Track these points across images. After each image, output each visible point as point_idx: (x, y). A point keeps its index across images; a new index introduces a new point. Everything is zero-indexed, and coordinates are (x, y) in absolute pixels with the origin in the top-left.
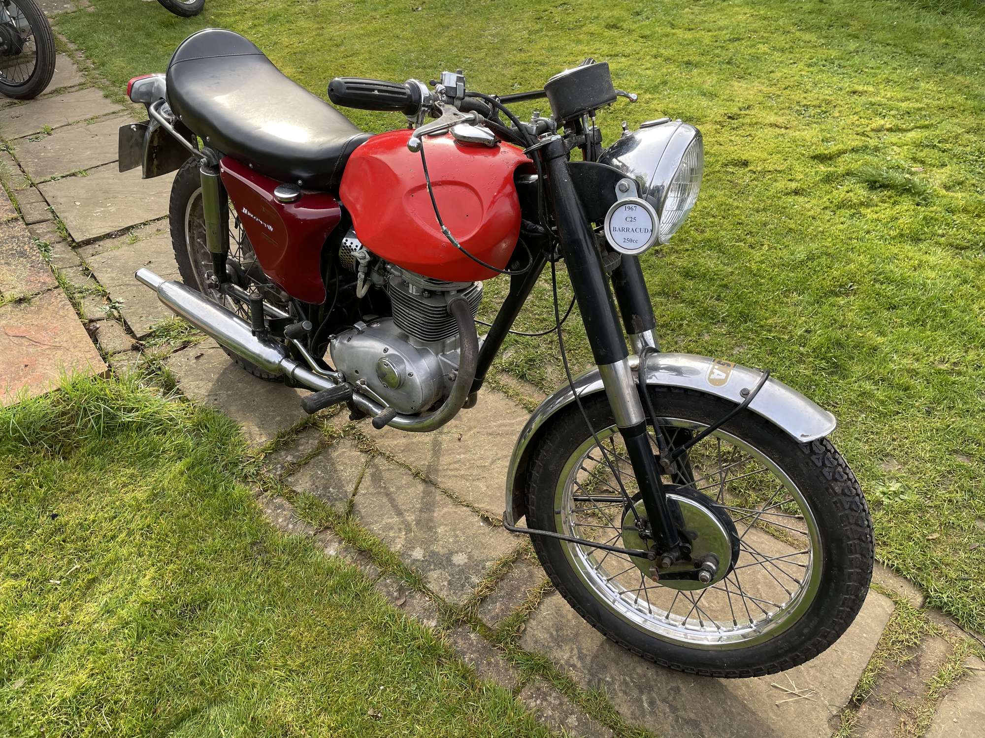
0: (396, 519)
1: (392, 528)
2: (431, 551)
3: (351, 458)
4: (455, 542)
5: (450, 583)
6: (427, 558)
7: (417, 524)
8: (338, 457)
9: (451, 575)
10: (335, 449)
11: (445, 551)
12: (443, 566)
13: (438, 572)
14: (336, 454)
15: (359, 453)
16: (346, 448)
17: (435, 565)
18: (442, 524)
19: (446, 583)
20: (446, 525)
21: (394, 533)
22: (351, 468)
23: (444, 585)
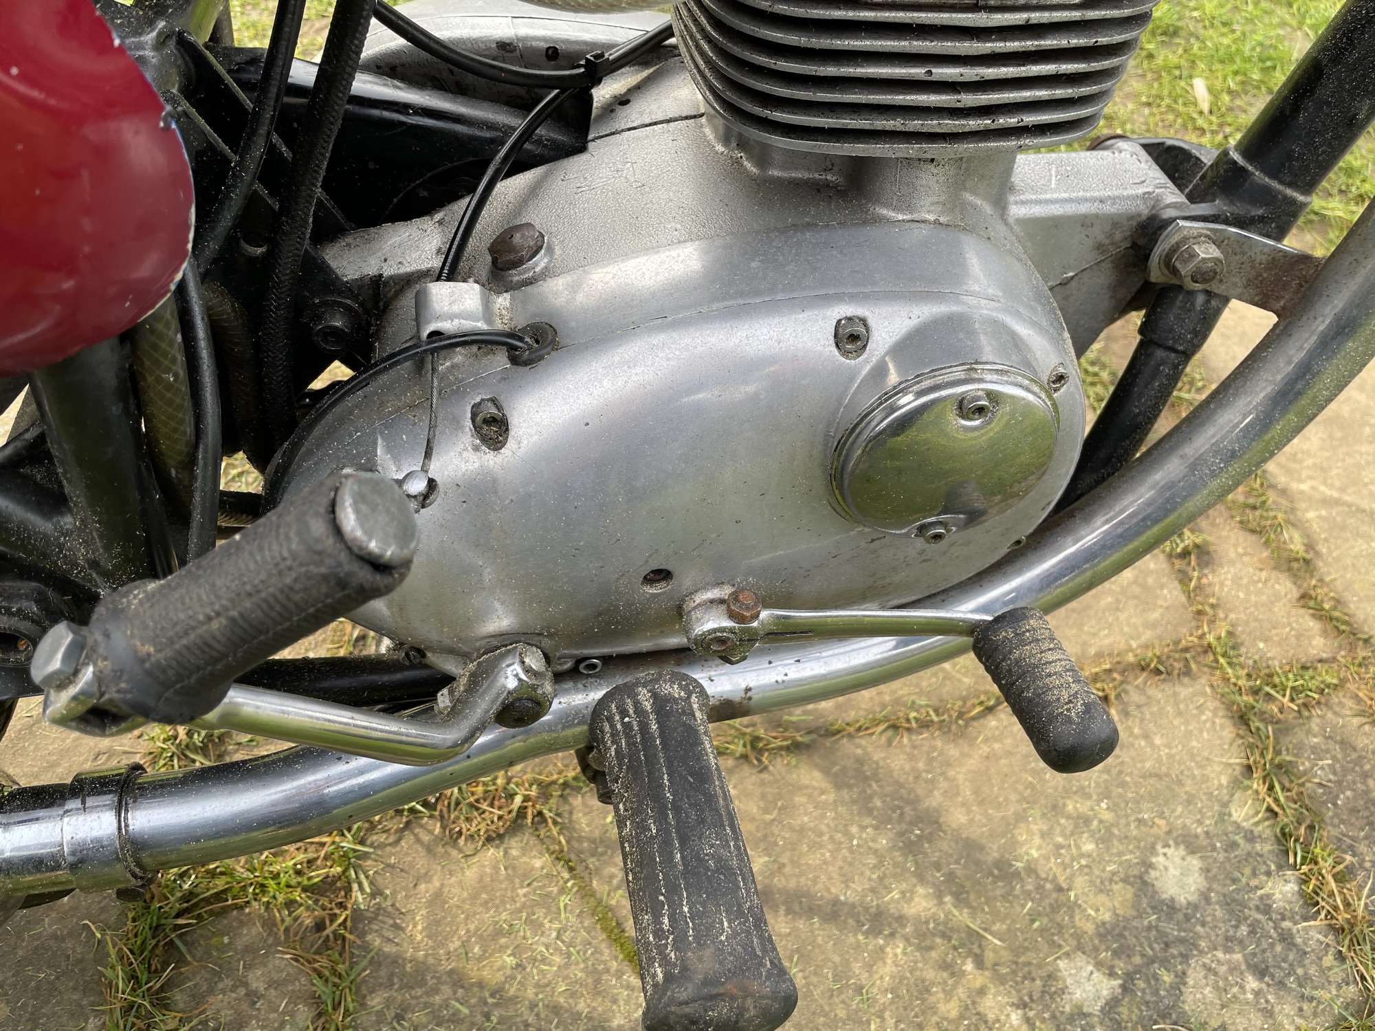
0: (897, 950)
1: (924, 989)
2: (1102, 936)
3: (484, 895)
4: (1105, 839)
5: (1261, 972)
6: (1121, 966)
7: (961, 899)
8: (434, 928)
9: (1229, 943)
10: (396, 921)
11: (1122, 895)
12: (1182, 941)
13: (1195, 975)
14: (417, 929)
15: (491, 852)
16: (427, 877)
17: (1165, 963)
18: (1010, 825)
19: (1252, 983)
20: (1020, 818)
21: (949, 995)
22: (536, 926)
23: (1257, 993)
